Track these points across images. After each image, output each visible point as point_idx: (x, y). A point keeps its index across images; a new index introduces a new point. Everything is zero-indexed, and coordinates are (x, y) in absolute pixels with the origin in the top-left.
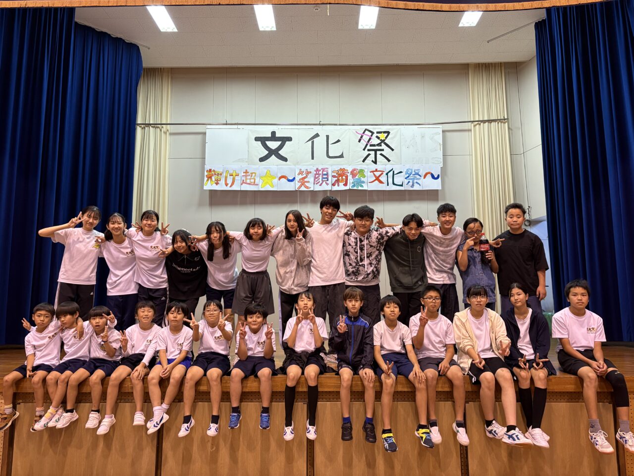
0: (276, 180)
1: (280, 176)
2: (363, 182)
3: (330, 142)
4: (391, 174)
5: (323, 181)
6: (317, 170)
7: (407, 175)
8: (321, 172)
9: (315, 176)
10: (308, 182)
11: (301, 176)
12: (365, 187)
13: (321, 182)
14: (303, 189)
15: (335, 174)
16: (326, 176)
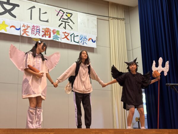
0: (9, 28)
1: (11, 25)
2: (59, 38)
3: (41, 12)
4: (73, 36)
5: (37, 33)
6: (34, 26)
7: (81, 38)
8: (35, 28)
9: (32, 30)
10: (28, 32)
11: (24, 28)
12: (60, 41)
13: (35, 33)
14: (25, 35)
15: (44, 30)
16: (39, 31)
